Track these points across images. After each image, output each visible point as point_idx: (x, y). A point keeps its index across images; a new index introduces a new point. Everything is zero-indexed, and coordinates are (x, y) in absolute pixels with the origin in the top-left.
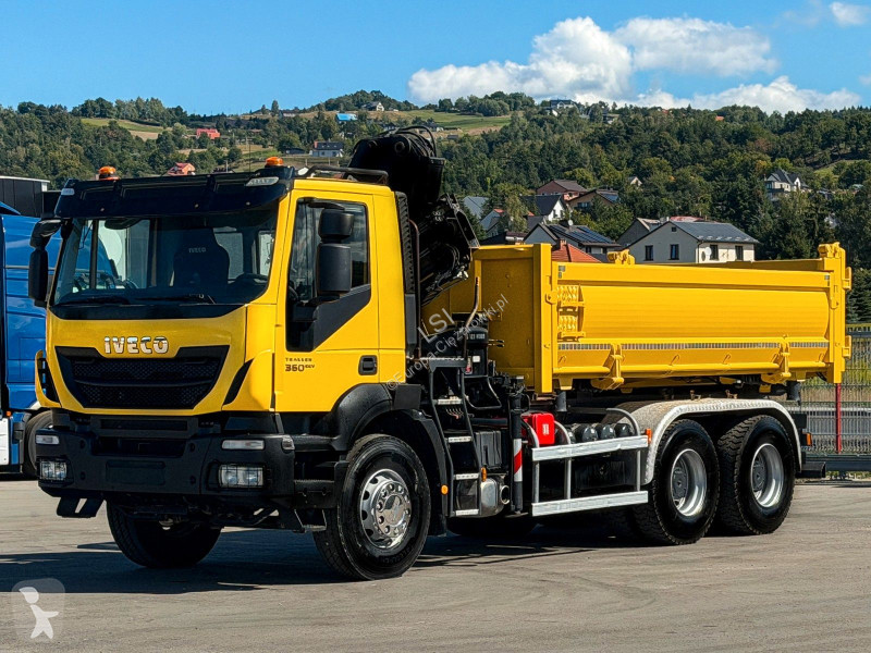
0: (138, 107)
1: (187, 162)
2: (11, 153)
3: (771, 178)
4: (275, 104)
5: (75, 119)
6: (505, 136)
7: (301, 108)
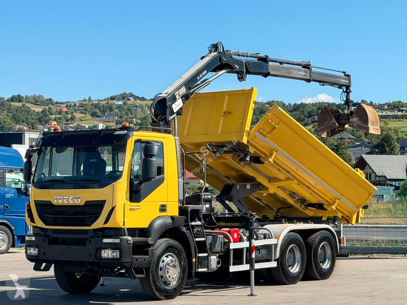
0: (34, 98)
1: (54, 120)
4: (90, 98)
5: (8, 103)
7: (100, 99)
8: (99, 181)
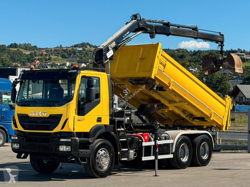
0: (25, 45)
1: (37, 60)
3: (189, 68)
4: (61, 45)
5: (8, 48)
7: (68, 47)
8: (58, 102)
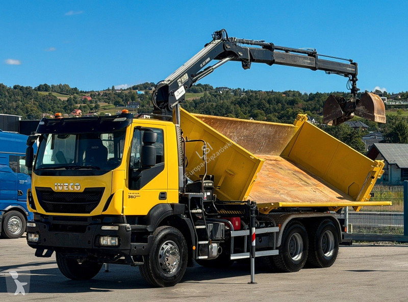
0: (60, 88)
1: (79, 109)
2: (10, 105)
4: (113, 87)
5: (35, 92)
6: (202, 101)
8: (99, 169)
